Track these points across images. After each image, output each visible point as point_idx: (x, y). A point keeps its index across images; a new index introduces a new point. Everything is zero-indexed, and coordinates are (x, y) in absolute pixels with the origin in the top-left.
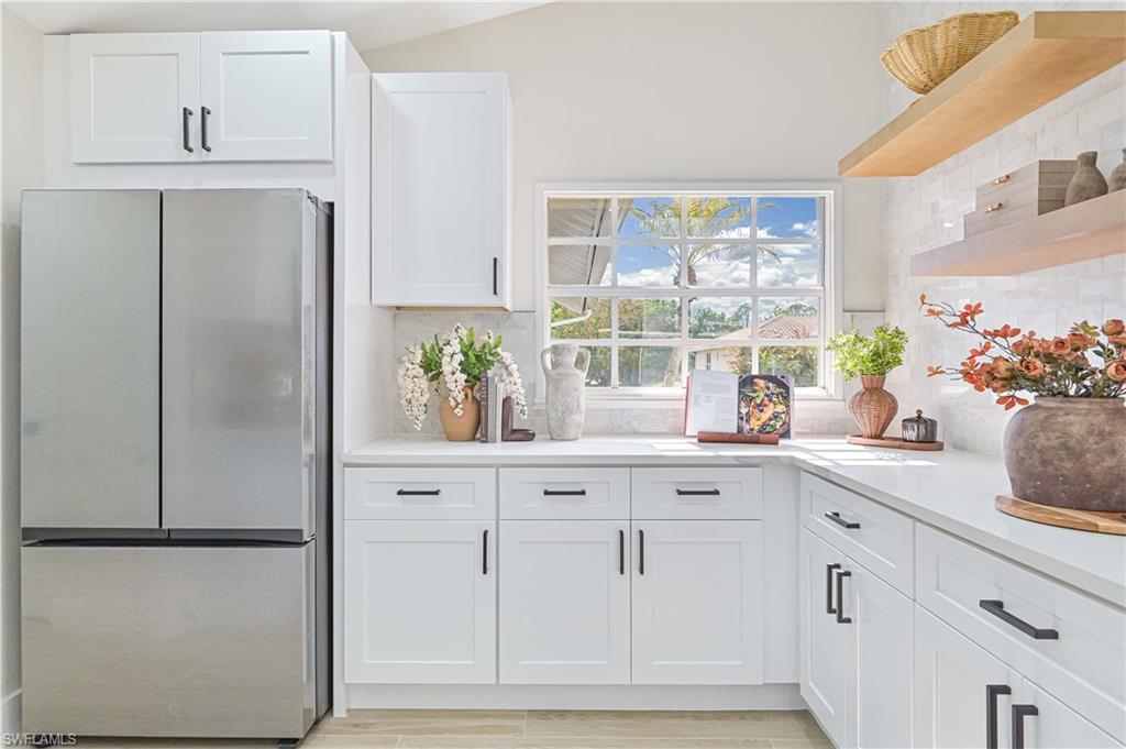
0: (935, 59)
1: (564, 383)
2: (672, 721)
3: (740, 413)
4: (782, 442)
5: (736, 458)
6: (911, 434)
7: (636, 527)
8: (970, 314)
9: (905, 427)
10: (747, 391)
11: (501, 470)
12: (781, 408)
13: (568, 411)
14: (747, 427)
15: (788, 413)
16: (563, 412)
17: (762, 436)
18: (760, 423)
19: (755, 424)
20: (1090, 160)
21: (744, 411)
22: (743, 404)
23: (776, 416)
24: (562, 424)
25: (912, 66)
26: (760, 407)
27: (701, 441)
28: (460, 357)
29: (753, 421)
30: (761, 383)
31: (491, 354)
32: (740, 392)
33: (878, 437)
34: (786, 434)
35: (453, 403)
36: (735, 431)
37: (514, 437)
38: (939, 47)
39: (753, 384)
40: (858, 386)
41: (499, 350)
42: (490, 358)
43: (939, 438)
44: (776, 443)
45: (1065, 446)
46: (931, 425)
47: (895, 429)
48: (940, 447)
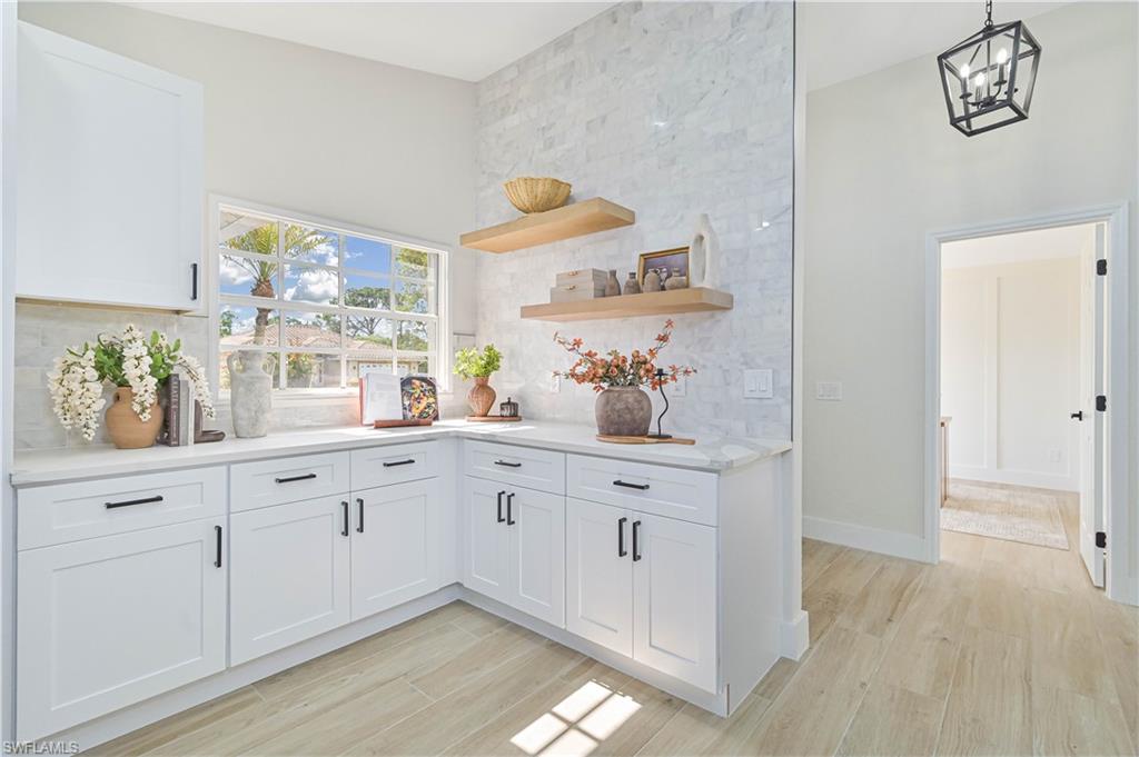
0: (536, 197)
1: (257, 385)
2: (381, 639)
3: (403, 405)
4: (434, 423)
5: (424, 435)
6: (506, 413)
7: (355, 496)
8: (578, 343)
9: (502, 409)
10: (406, 388)
11: (233, 466)
12: (431, 400)
13: (260, 410)
14: (410, 415)
15: (436, 403)
16: (256, 412)
17: (422, 420)
18: (419, 411)
19: (416, 412)
20: (613, 273)
21: (407, 403)
22: (405, 398)
23: (429, 406)
24: (255, 422)
25: (524, 195)
26: (418, 399)
27: (377, 427)
28: (148, 360)
29: (414, 410)
30: (417, 382)
31: (169, 358)
32: (402, 390)
33: (486, 416)
34: (436, 418)
35: (137, 408)
36: (401, 418)
37: (206, 438)
38: (540, 188)
39: (411, 383)
40: (472, 384)
41: (180, 353)
42: (169, 361)
43: (519, 414)
44: (430, 424)
45: (627, 408)
46: (515, 406)
47: (495, 410)
48: (520, 420)
